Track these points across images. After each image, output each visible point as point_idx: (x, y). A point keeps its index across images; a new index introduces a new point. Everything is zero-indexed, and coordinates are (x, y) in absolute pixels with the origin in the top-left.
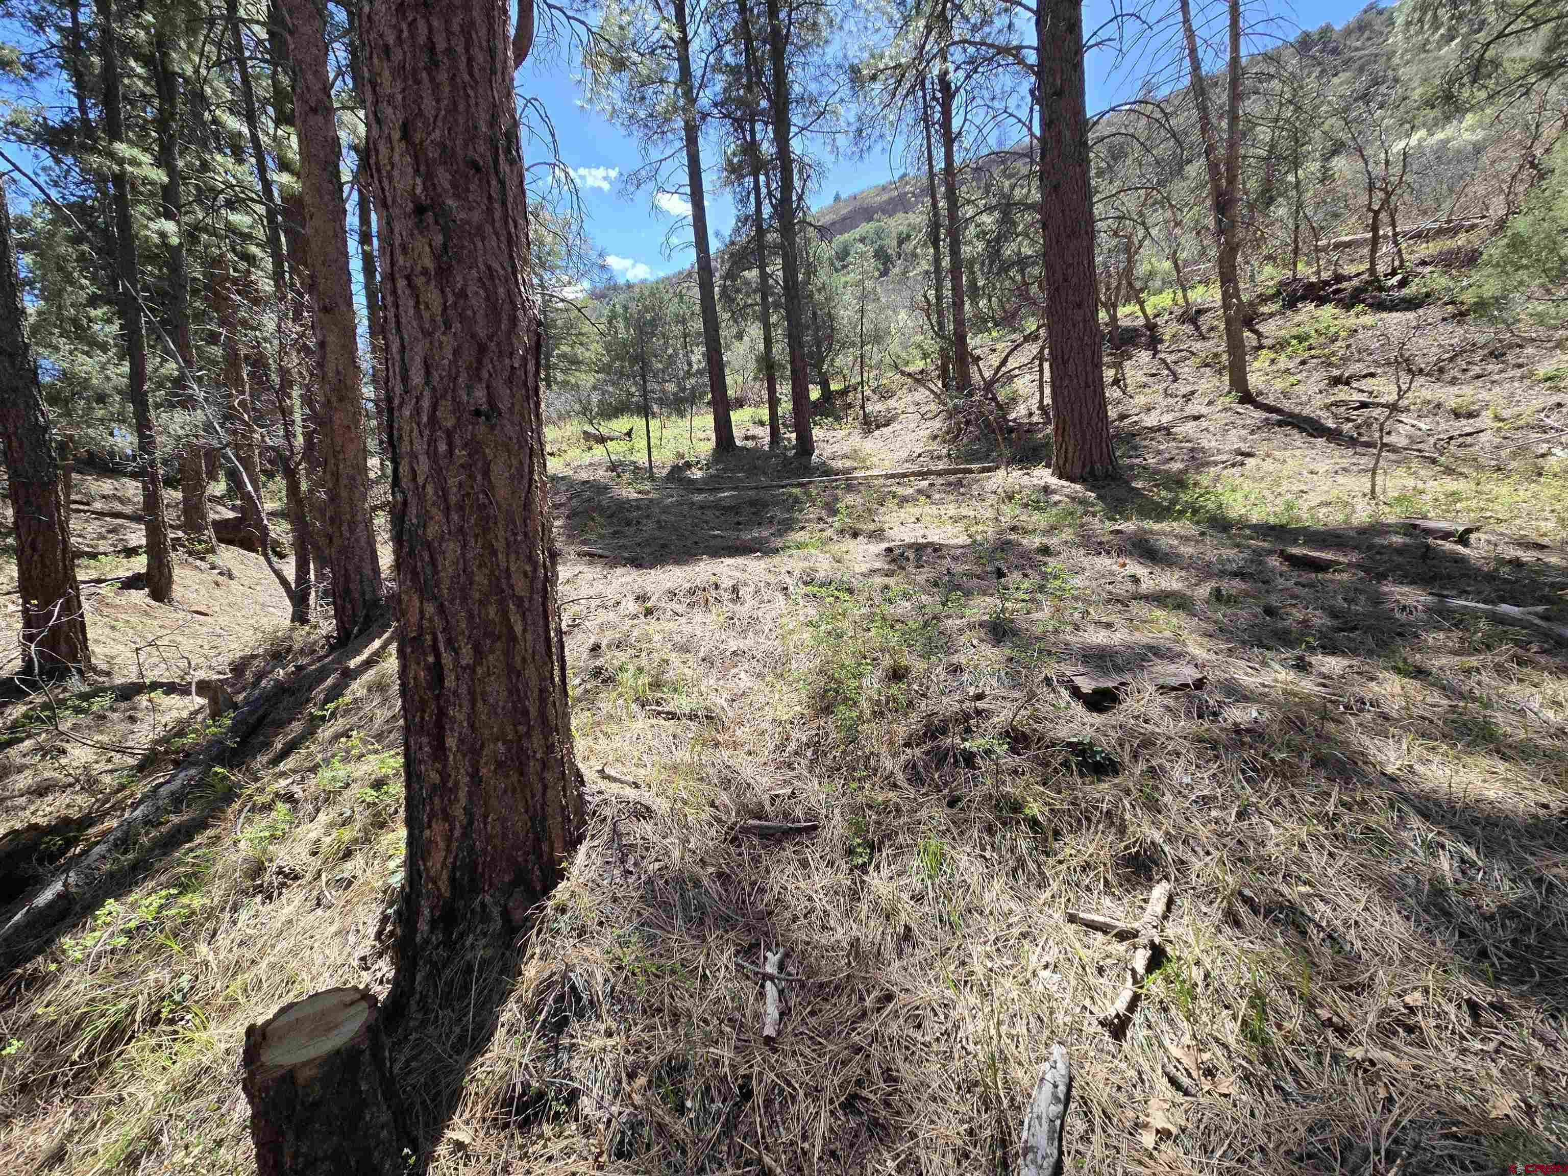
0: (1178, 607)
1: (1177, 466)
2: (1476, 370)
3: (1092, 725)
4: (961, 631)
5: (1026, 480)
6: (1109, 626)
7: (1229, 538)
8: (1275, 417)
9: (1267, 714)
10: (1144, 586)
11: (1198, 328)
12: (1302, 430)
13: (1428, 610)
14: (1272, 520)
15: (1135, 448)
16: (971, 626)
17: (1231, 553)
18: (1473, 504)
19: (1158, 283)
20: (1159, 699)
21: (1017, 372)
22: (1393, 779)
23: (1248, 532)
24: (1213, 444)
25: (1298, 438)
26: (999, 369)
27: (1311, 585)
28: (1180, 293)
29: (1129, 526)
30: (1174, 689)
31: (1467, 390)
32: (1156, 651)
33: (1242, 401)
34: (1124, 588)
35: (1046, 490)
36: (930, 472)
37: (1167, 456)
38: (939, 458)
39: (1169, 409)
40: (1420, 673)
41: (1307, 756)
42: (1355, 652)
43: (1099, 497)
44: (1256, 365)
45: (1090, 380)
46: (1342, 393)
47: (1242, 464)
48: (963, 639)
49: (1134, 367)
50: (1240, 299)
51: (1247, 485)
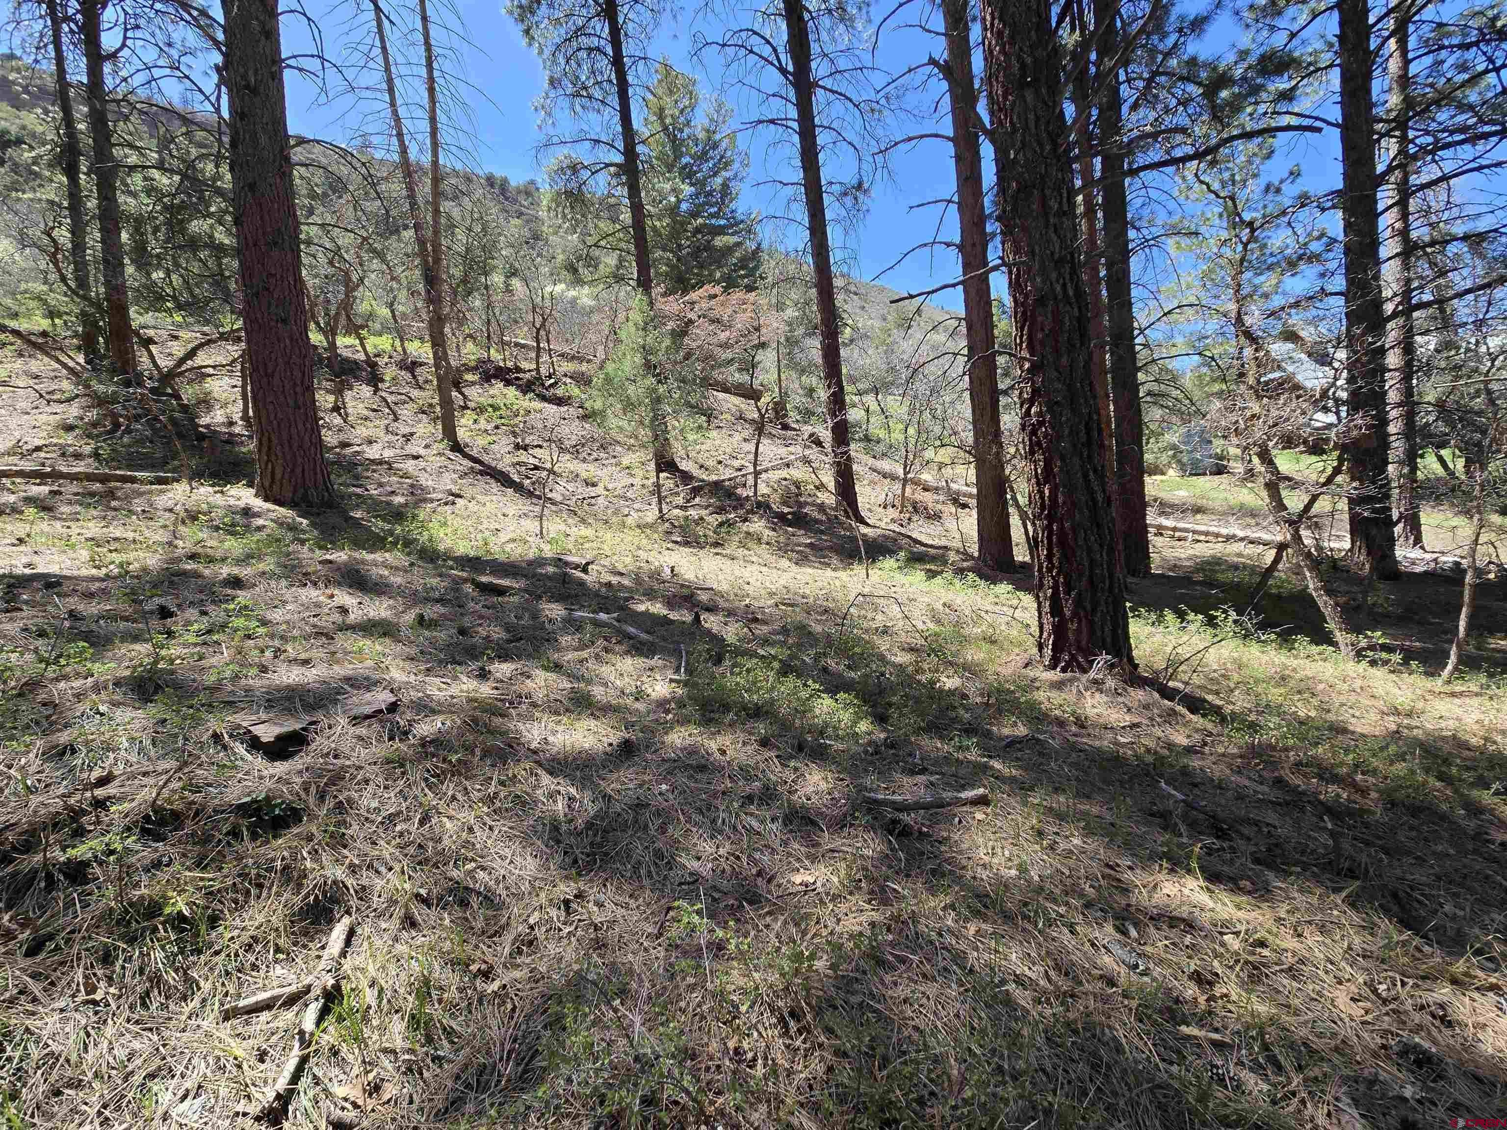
0: (385, 634)
1: (399, 500)
2: (595, 455)
3: (272, 776)
4: (79, 696)
5: (219, 499)
6: (306, 662)
7: (436, 568)
8: (478, 467)
9: (448, 723)
10: (352, 616)
11: (414, 377)
12: (498, 481)
13: (564, 620)
14: (472, 554)
15: (357, 477)
16: (97, 688)
17: (434, 581)
18: (594, 545)
19: (377, 326)
20: (352, 730)
21: (211, 371)
22: (535, 752)
23: (451, 563)
24: (430, 483)
25: (495, 486)
26: (182, 361)
27: (492, 607)
28: (398, 343)
29: (341, 556)
30: (368, 717)
31: (591, 467)
32: (354, 682)
33: (453, 449)
34: (326, 622)
35: (247, 512)
36: (56, 475)
37: (389, 489)
38: (78, 456)
39: (390, 445)
40: (557, 667)
41: (478, 751)
42: (519, 658)
43: (313, 524)
44: (463, 421)
45: (300, 403)
46: (523, 456)
47: (454, 503)
48: (84, 706)
49: (355, 399)
50: (449, 363)
51: (457, 522)
